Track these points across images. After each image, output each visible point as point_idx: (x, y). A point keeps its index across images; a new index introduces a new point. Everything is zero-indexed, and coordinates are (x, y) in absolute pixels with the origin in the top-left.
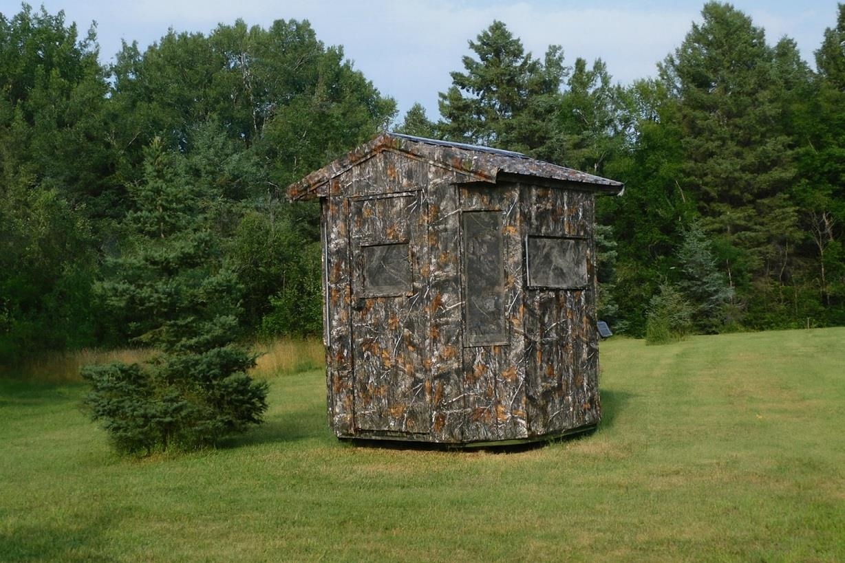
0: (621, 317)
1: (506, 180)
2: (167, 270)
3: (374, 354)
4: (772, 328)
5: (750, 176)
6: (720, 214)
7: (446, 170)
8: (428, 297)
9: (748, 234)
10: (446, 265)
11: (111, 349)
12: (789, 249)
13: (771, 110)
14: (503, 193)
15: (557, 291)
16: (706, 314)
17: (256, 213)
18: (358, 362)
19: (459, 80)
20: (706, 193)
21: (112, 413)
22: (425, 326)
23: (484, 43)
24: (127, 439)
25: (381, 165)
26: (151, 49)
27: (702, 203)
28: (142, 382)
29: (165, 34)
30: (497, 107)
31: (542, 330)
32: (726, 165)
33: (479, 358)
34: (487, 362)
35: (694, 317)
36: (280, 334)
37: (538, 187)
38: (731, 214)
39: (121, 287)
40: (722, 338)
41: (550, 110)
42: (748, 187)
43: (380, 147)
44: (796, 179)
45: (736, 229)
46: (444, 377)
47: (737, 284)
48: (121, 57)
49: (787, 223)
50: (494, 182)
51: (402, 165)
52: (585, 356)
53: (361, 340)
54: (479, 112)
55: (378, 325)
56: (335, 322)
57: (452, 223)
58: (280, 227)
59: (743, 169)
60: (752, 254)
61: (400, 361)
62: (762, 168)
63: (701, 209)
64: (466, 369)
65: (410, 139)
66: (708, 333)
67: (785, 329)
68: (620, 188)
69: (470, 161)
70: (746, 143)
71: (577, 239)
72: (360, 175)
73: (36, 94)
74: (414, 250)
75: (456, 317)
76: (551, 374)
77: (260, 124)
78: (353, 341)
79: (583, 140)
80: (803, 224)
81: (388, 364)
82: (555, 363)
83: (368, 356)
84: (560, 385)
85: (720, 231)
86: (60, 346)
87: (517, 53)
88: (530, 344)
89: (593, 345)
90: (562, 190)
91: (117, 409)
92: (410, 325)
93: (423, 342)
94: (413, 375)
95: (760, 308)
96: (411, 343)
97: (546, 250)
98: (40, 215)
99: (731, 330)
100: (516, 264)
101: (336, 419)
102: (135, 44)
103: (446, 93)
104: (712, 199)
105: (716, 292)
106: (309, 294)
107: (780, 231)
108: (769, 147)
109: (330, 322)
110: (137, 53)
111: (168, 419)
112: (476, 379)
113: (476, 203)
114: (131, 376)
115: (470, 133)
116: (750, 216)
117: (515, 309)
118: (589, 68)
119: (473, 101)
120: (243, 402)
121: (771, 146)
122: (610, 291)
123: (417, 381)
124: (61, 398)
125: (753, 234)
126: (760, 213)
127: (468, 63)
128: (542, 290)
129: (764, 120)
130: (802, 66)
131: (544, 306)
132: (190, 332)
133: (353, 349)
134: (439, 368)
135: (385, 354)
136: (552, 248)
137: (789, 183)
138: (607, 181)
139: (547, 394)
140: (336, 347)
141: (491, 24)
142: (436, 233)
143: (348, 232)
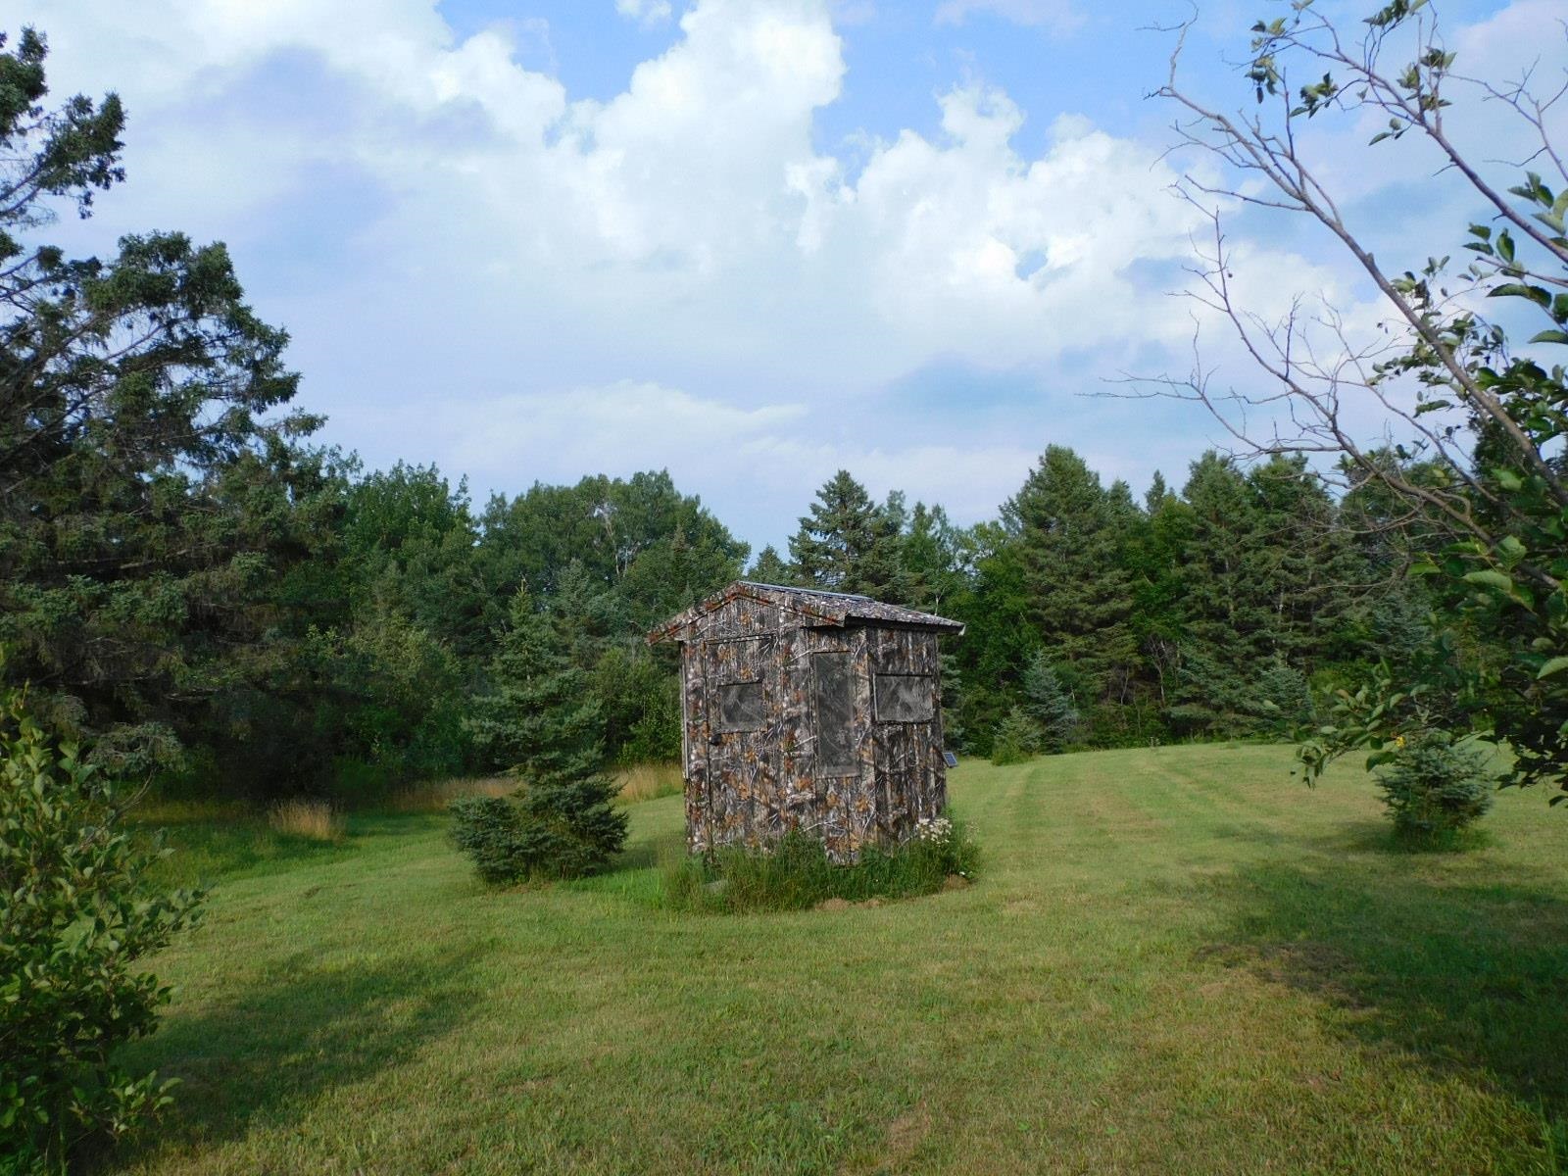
0: (967, 739)
1: (854, 624)
2: (532, 708)
3: (730, 786)
4: (1117, 747)
5: (1089, 607)
6: (1063, 642)
7: (795, 615)
8: (782, 731)
9: (1090, 660)
10: (798, 702)
11: (476, 777)
12: (1128, 675)
13: (1107, 547)
14: (851, 635)
15: (905, 723)
16: (1053, 734)
17: (616, 649)
18: (715, 793)
19: (808, 526)
20: (1049, 623)
21: (477, 845)
22: (779, 758)
23: (829, 492)
24: (494, 870)
25: (734, 611)
26: (519, 500)
27: (1045, 633)
28: (507, 814)
29: (532, 485)
30: (844, 549)
31: (891, 761)
32: (1065, 597)
33: (831, 789)
34: (839, 793)
35: (1042, 737)
36: (640, 760)
37: (883, 629)
38: (1071, 642)
39: (488, 724)
40: (1069, 757)
41: (894, 550)
42: (1087, 618)
43: (733, 595)
44: (1133, 609)
45: (1078, 656)
46: (798, 807)
47: (1081, 707)
48: (489, 507)
49: (1126, 649)
50: (842, 625)
51: (753, 610)
52: (932, 784)
53: (718, 773)
54: (828, 553)
55: (734, 759)
56: (693, 755)
57: (803, 664)
58: (640, 663)
59: (1083, 601)
60: (1094, 678)
61: (756, 792)
62: (1101, 598)
63: (1045, 639)
64: (820, 800)
65: (762, 588)
66: (1056, 753)
67: (1128, 747)
68: (960, 628)
69: (818, 607)
70: (1085, 577)
71: (923, 676)
72: (715, 620)
73: (409, 543)
74: (768, 689)
75: (808, 750)
76: (901, 803)
77: (621, 568)
78: (710, 774)
79: (924, 577)
80: (1141, 650)
81: (744, 795)
82: (904, 793)
83: (725, 789)
84: (909, 813)
85: (1064, 657)
86: (428, 775)
87: (862, 499)
88: (879, 774)
89: (940, 775)
90: (907, 631)
91: (483, 840)
92: (766, 759)
93: (778, 774)
94: (768, 806)
95: (1105, 728)
96: (767, 776)
97: (892, 688)
98: (411, 653)
99: (1077, 749)
100: (865, 701)
101: (695, 848)
102: (503, 495)
103: (795, 536)
104: (1055, 629)
105: (1062, 714)
106: (668, 723)
107: (1119, 657)
108: (1106, 581)
109: (689, 757)
110: (504, 503)
111: (532, 850)
112: (828, 808)
113: (825, 644)
114: (497, 811)
115: (820, 573)
116: (1090, 643)
117: (864, 742)
118: (928, 511)
119: (821, 545)
120: (604, 833)
121: (1107, 580)
122: (955, 715)
123: (772, 812)
124: (427, 826)
125: (1094, 660)
126: (1100, 640)
127: (815, 509)
128: (890, 723)
129: (1101, 556)
130: (1135, 508)
131: (892, 739)
132: (554, 765)
133: (710, 782)
134: (793, 799)
135: (741, 786)
136: (898, 684)
137: (1127, 613)
138: (950, 622)
139: (897, 823)
140: (694, 779)
141: (837, 474)
142: (787, 673)
143: (704, 672)
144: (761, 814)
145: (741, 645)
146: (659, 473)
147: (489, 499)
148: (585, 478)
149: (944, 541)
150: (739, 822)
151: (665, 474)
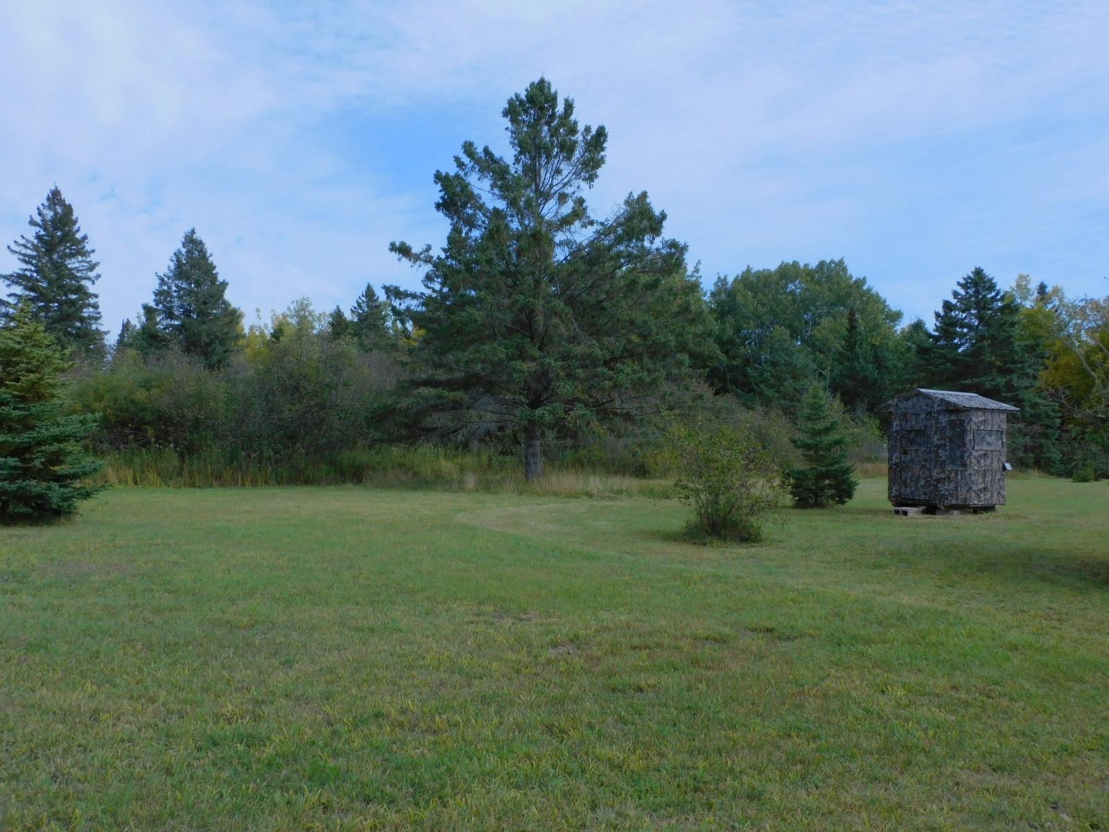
3: (910, 470)
7: (941, 405)
8: (933, 450)
10: (941, 439)
15: (987, 450)
18: (903, 473)
19: (949, 306)
22: (931, 461)
23: (967, 282)
25: (915, 401)
31: (980, 465)
33: (953, 474)
34: (957, 475)
37: (980, 411)
43: (915, 394)
46: (938, 480)
48: (716, 284)
51: (924, 401)
52: (999, 476)
53: (905, 465)
56: (894, 457)
57: (944, 424)
61: (921, 473)
64: (948, 478)
71: (998, 431)
72: (907, 404)
74: (928, 433)
75: (944, 458)
78: (901, 465)
81: (915, 474)
83: (907, 471)
87: (992, 287)
88: (974, 470)
89: (1003, 473)
93: (930, 467)
96: (926, 467)
97: (983, 436)
100: (970, 440)
101: (893, 494)
102: (725, 277)
109: (891, 458)
110: (727, 283)
112: (952, 481)
113: (954, 417)
117: (968, 457)
118: (1049, 289)
123: (927, 481)
127: (956, 294)
128: (980, 450)
131: (982, 456)
133: (901, 468)
134: (936, 477)
135: (914, 471)
136: (986, 434)
139: (981, 490)
140: (894, 467)
141: (974, 270)
142: (937, 428)
143: (901, 424)
144: (922, 482)
145: (917, 415)
146: (837, 261)
147: (716, 280)
148: (782, 263)
149: (1061, 313)
150: (913, 484)
151: (841, 262)
